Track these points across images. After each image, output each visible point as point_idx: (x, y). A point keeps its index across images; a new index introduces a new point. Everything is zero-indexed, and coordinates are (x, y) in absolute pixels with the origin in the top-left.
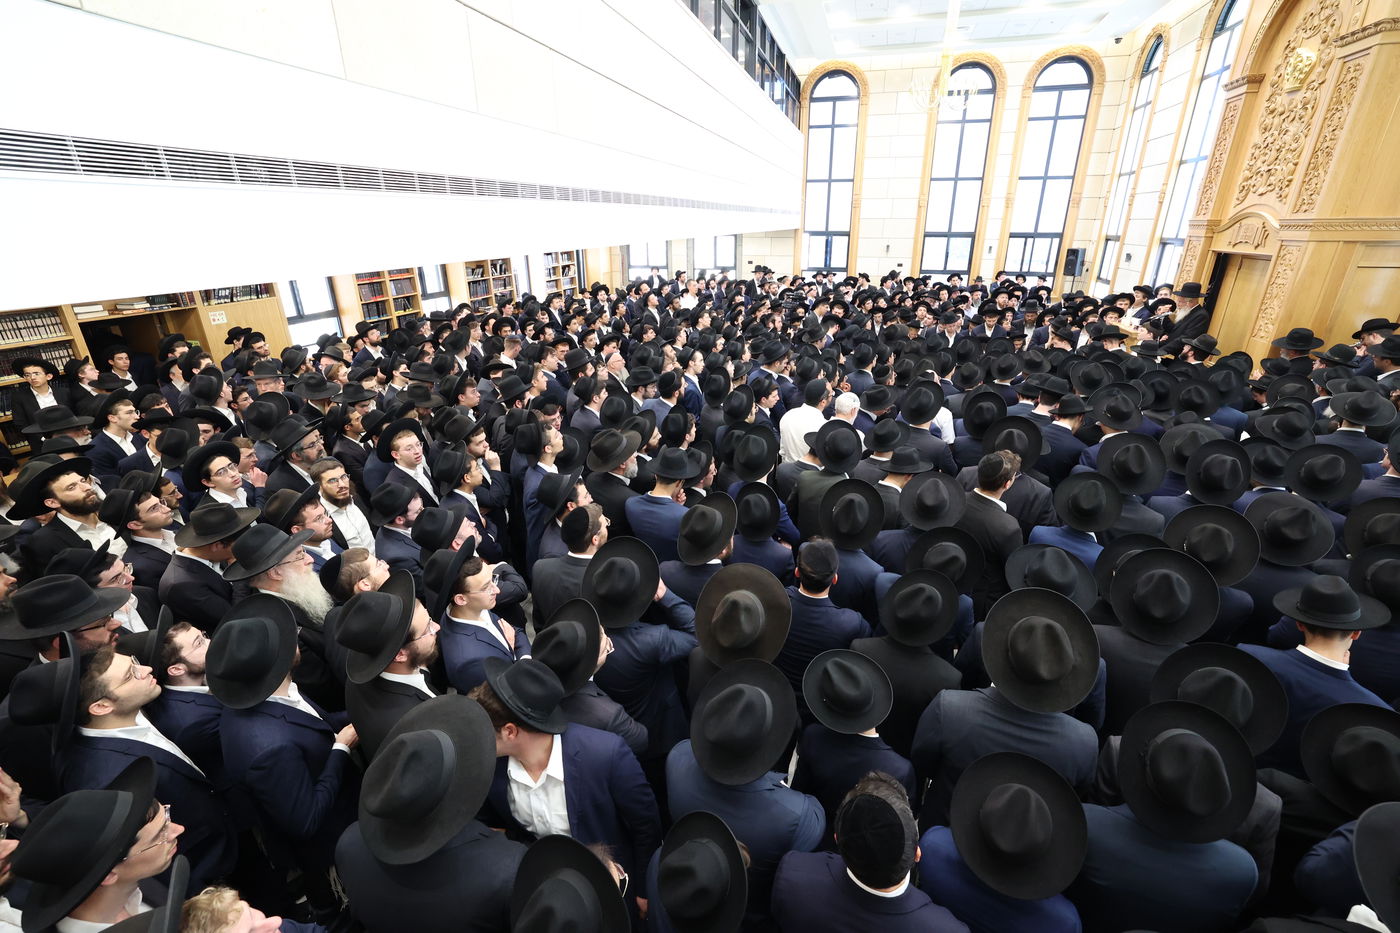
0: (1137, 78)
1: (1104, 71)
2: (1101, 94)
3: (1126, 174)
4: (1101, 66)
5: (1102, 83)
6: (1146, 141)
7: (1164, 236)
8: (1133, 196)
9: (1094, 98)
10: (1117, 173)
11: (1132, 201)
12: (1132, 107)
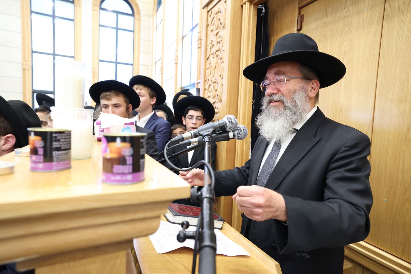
0: (155, 12)
1: (138, 8)
2: (139, 20)
3: (158, 61)
4: (137, 5)
5: (139, 14)
6: (163, 36)
7: (183, 86)
8: (162, 68)
9: (137, 21)
10: (154, 62)
11: (162, 71)
12: (155, 27)
